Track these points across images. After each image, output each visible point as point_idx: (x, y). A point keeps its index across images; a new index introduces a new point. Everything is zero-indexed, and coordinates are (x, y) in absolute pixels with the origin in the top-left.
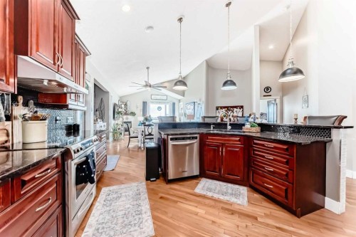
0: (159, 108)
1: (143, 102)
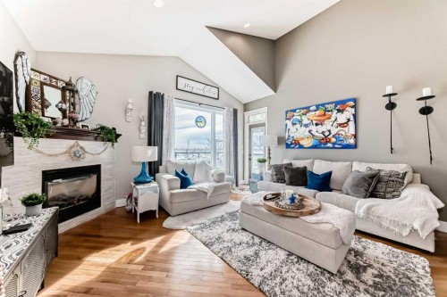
1: (151, 93)
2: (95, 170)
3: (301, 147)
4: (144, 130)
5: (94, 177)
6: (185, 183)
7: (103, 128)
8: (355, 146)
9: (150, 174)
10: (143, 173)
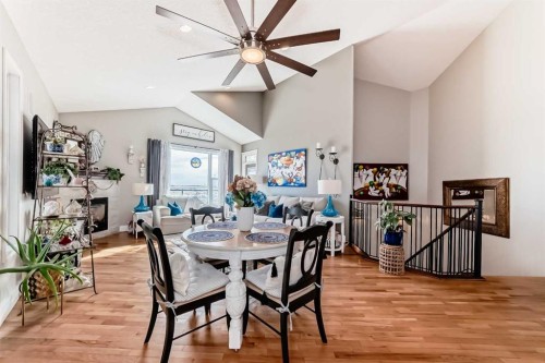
0: (195, 162)
1: (149, 140)
2: (104, 201)
3: (277, 185)
4: (144, 171)
5: (103, 206)
6: (174, 211)
7: (109, 170)
8: (305, 185)
9: (148, 205)
10: (141, 204)
